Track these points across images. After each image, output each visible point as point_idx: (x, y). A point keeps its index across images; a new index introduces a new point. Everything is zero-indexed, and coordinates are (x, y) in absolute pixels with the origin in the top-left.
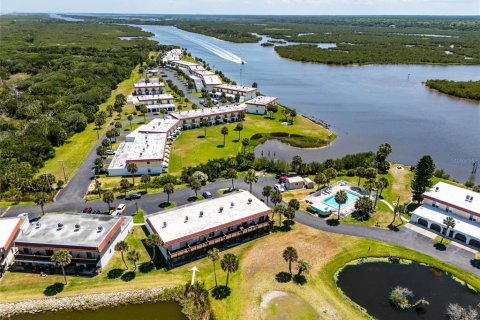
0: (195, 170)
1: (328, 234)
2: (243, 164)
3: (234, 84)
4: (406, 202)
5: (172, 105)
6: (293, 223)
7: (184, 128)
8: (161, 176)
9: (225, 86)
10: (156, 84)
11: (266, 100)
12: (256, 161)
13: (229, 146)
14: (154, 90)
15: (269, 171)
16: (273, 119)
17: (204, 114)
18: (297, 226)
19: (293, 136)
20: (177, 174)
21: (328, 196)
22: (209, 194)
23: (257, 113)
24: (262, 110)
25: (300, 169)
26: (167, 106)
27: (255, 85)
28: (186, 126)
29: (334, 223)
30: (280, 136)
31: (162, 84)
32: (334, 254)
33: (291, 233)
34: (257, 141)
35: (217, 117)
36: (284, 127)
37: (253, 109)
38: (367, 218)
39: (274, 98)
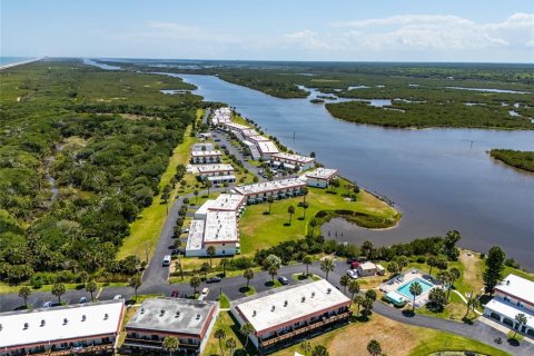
0: (268, 253)
1: (405, 326)
2: (313, 247)
3: (291, 152)
4: (478, 293)
5: (232, 177)
6: (370, 314)
7: (249, 204)
8: (236, 257)
9: (282, 155)
10: (213, 153)
11: (326, 173)
12: (326, 244)
13: (296, 224)
14: (211, 159)
15: (339, 254)
16: (335, 193)
17: (266, 189)
18: (374, 316)
19: (358, 214)
20: (250, 255)
21: (401, 284)
22: (285, 279)
23: (317, 187)
24: (322, 184)
25: (370, 254)
26: (228, 177)
27: (313, 155)
28: (251, 201)
29: (409, 313)
30: (344, 213)
31: (219, 152)
32: (413, 347)
33: (369, 323)
34: (322, 220)
35: (280, 191)
36: (347, 204)
37: (314, 183)
38: (441, 310)
39: (334, 171)
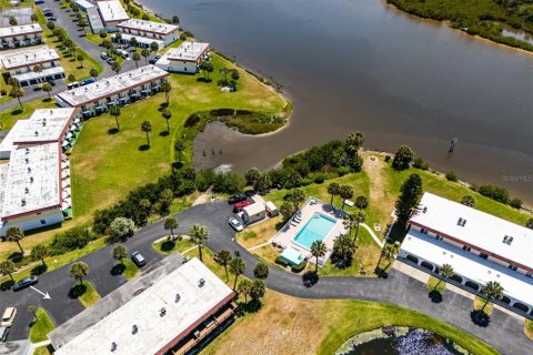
1: (309, 304)
2: (181, 188)
3: (146, 18)
4: (388, 221)
5: (59, 70)
6: (262, 294)
7: (85, 118)
8: (66, 227)
9: (134, 23)
10: (28, 29)
11: (193, 50)
12: (200, 178)
13: (157, 143)
14: (26, 39)
15: (217, 190)
16: (209, 81)
17: (110, 90)
18: (269, 297)
19: (241, 113)
20: (85, 220)
21: (299, 227)
22: (140, 258)
23: (185, 73)
24: (192, 67)
25: (257, 184)
26: (51, 72)
27: (175, 21)
28: (87, 113)
29: (311, 278)
30: (222, 113)
31: (37, 27)
32: (319, 341)
33: (263, 312)
34: (193, 130)
35: (131, 91)
36: (226, 98)
37: (179, 67)
38: (348, 263)
39: (206, 45)
